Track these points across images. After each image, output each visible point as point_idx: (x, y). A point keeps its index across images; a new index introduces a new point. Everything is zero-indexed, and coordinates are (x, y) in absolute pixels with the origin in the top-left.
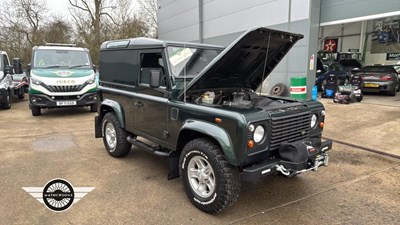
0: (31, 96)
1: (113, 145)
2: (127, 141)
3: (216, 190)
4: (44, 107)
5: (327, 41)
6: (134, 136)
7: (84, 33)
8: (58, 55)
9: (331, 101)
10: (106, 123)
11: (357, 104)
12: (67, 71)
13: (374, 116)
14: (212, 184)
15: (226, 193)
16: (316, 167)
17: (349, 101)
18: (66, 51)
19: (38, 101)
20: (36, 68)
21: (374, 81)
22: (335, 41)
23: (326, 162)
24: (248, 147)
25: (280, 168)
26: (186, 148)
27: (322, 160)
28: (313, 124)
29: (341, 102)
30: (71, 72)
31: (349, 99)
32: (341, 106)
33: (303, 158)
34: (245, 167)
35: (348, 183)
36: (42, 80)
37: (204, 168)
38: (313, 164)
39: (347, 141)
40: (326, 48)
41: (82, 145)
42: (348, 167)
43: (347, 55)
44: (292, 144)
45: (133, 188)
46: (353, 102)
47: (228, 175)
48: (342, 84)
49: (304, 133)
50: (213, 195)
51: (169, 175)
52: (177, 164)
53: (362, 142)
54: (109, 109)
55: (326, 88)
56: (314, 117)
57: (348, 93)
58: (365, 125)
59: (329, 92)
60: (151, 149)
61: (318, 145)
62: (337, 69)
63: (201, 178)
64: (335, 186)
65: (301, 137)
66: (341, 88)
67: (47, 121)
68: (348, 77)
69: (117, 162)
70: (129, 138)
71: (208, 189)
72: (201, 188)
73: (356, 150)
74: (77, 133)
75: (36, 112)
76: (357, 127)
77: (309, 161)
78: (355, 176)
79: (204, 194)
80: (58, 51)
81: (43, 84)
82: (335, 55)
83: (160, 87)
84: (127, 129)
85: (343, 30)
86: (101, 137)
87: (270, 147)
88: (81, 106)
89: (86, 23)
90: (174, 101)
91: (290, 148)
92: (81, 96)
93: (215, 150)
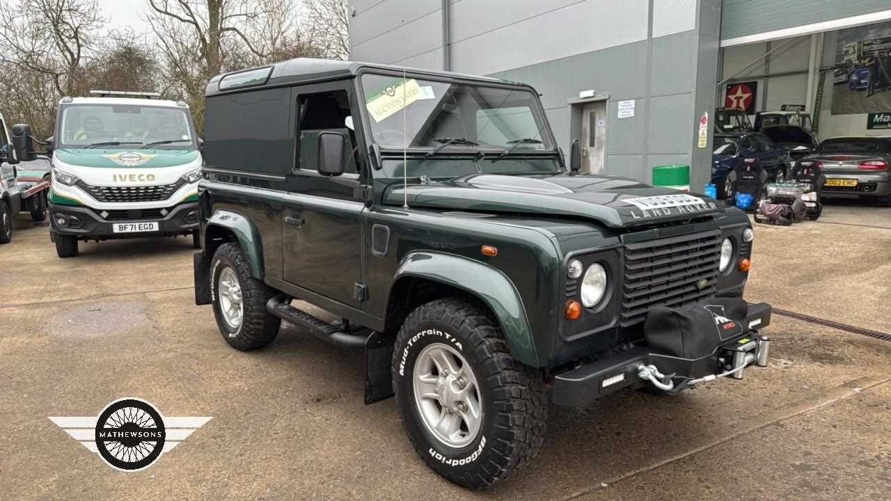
0: (54, 212)
1: (235, 320)
2: (266, 310)
3: (485, 430)
4: (85, 238)
5: (732, 88)
6: (284, 298)
8: (117, 116)
10: (219, 269)
11: (809, 225)
12: (136, 153)
13: (854, 252)
14: (475, 415)
15: (510, 437)
16: (739, 369)
17: (789, 218)
18: (136, 109)
19: (70, 223)
20: (64, 148)
21: (845, 173)
22: (751, 87)
23: (763, 356)
24: (567, 317)
25: (649, 372)
26: (409, 324)
27: (752, 351)
28: (724, 262)
29: (772, 220)
30: (147, 156)
31: (791, 214)
32: (772, 229)
33: (705, 347)
34: (558, 369)
35: (810, 409)
36: (79, 173)
37: (454, 372)
38: (731, 361)
39: (794, 309)
40: (729, 102)
41: (165, 322)
42: (804, 368)
43: (777, 117)
44: (677, 310)
45: (280, 423)
46: (799, 220)
47: (513, 389)
48: (772, 180)
49: (703, 283)
50: (477, 440)
51: (368, 392)
52: (387, 364)
53: (831, 310)
54: (227, 235)
55: (735, 189)
56: (726, 245)
57: (788, 200)
58: (833, 271)
59: (743, 199)
60: (324, 328)
62: (760, 149)
63: (446, 398)
64: (778, 416)
65: (697, 294)
66: (772, 189)
67: (89, 269)
68: (783, 168)
69: (247, 362)
70: (271, 304)
71: (463, 427)
72: (448, 424)
73: (818, 331)
74: (158, 296)
75: (68, 248)
76: (815, 275)
77: (722, 352)
78: (824, 392)
79: (455, 440)
80: (117, 108)
81: (80, 184)
82: (752, 118)
83: (345, 175)
84: (267, 282)
85: (768, 61)
86: (208, 302)
87: (622, 319)
88: (170, 234)
89: (188, 51)
90: (378, 207)
91: (673, 320)
92: (169, 209)
93: (482, 328)
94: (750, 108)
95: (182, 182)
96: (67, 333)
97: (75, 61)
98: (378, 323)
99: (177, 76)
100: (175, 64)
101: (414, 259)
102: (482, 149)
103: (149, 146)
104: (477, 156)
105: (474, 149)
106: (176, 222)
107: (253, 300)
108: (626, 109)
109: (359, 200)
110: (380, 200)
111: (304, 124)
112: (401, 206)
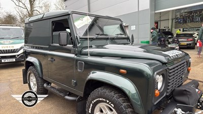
1: (35, 89)
2: (44, 87)
7: (24, 21)
10: (30, 74)
18: (9, 29)
21: (184, 41)
22: (157, 23)
30: (12, 41)
43: (163, 30)
48: (169, 44)
52: (85, 108)
82: (158, 30)
83: (68, 45)
84: (44, 78)
87: (167, 92)
88: (19, 62)
89: (25, 16)
90: (79, 56)
91: (185, 92)
92: (18, 55)
93: (121, 99)
94: (157, 28)
95: (21, 48)
99: (22, 22)
100: (22, 18)
101: (93, 73)
102: (109, 37)
103: (12, 39)
104: (107, 39)
105: (107, 37)
106: (20, 59)
107: (39, 84)
109: (73, 53)
110: (80, 53)
111: (54, 30)
112: (87, 55)
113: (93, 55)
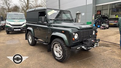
0: (6, 28)
1: (31, 42)
2: (35, 40)
3: (63, 55)
4: (10, 31)
5: (98, 11)
6: (37, 39)
7: (24, 9)
8: (15, 15)
9: (99, 29)
10: (28, 35)
11: (107, 30)
13: (113, 33)
14: (61, 53)
15: (66, 55)
16: (95, 47)
17: (105, 29)
18: (17, 14)
19: (8, 29)
20: (7, 19)
21: (112, 23)
22: (100, 11)
23: (98, 45)
24: (73, 40)
25: (83, 47)
26: (53, 41)
27: (97, 45)
28: (94, 34)
29: (102, 29)
30: (19, 20)
31: (105, 28)
32: (102, 30)
33: (90, 44)
34: (72, 47)
35: (105, 53)
36: (10, 23)
37: (59, 48)
38: (94, 46)
39: (104, 40)
40: (97, 13)
41: (21, 42)
42: (105, 48)
43: (104, 15)
44: (87, 39)
45: (36, 55)
47: (66, 49)
48: (103, 24)
49: (91, 36)
50: (62, 56)
51: (48, 50)
52: (50, 47)
53: (109, 40)
54: (30, 30)
55: (98, 25)
56: (94, 31)
57: (104, 26)
58: (110, 35)
59: (99, 26)
60: (42, 42)
61: (95, 40)
62: (101, 20)
63: (58, 51)
64: (101, 53)
66: (102, 25)
67: (11, 35)
68: (104, 22)
69: (32, 47)
71: (60, 54)
72: (58, 54)
73: (107, 43)
74: (20, 39)
75: (8, 33)
76: (107, 36)
77: (93, 45)
78: (107, 51)
79: (59, 56)
80: (15, 14)
81: (10, 24)
82: (100, 15)
83: (45, 22)
84: (35, 37)
85: (103, 8)
86: (27, 39)
87: (80, 40)
88: (22, 31)
89: (24, 6)
92: (22, 27)
93: (62, 42)
94: (100, 14)
95: (23, 24)
96: (8, 44)
97: (9, 8)
98: (49, 41)
99: (23, 10)
100: (23, 8)
101: (54, 33)
102: (63, 19)
103: (19, 19)
105: (62, 19)
106: (23, 29)
108: (83, 14)
109: (47, 26)
110: (49, 26)
111: (40, 16)
112: (52, 26)
113: (54, 26)
